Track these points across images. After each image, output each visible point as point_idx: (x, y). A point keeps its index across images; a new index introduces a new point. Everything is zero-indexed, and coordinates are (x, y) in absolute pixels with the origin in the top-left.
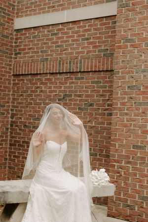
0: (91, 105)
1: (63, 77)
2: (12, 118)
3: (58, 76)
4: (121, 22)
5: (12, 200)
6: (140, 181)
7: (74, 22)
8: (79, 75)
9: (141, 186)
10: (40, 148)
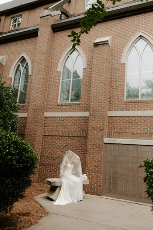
0: (77, 150)
1: (65, 138)
2: (41, 153)
3: (63, 137)
4: (90, 121)
5: (56, 185)
6: (97, 179)
7: (71, 117)
8: (72, 138)
9: (97, 181)
10: (65, 166)
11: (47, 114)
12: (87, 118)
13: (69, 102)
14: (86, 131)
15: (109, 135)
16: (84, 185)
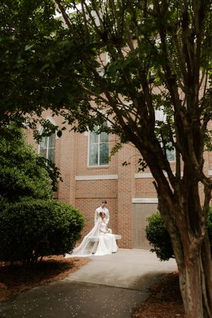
11: (78, 178)
12: (116, 181)
13: (99, 166)
14: (116, 192)
15: (137, 195)
16: (117, 240)
